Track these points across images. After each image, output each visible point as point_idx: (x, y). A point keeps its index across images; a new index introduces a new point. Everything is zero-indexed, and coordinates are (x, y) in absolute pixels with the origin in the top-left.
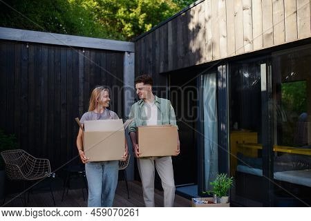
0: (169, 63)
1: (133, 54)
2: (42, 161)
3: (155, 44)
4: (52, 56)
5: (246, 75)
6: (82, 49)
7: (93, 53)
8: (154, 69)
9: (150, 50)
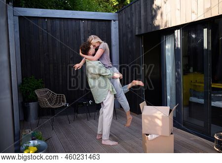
0: (142, 28)
1: (117, 22)
2: (60, 96)
3: (132, 14)
4: (63, 26)
5: (194, 36)
6: (82, 19)
7: (90, 22)
8: (132, 32)
9: (129, 19)
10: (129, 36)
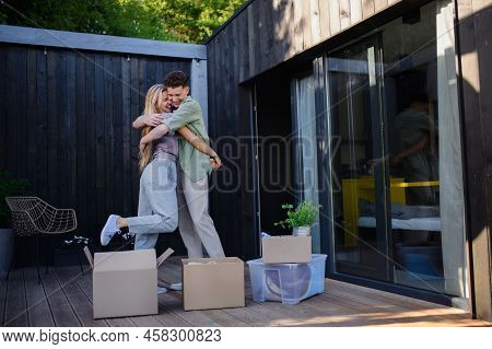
0: (251, 66)
1: (204, 63)
2: (66, 212)
3: (232, 42)
6: (125, 55)
7: (143, 63)
9: (226, 52)
10: (227, 88)
